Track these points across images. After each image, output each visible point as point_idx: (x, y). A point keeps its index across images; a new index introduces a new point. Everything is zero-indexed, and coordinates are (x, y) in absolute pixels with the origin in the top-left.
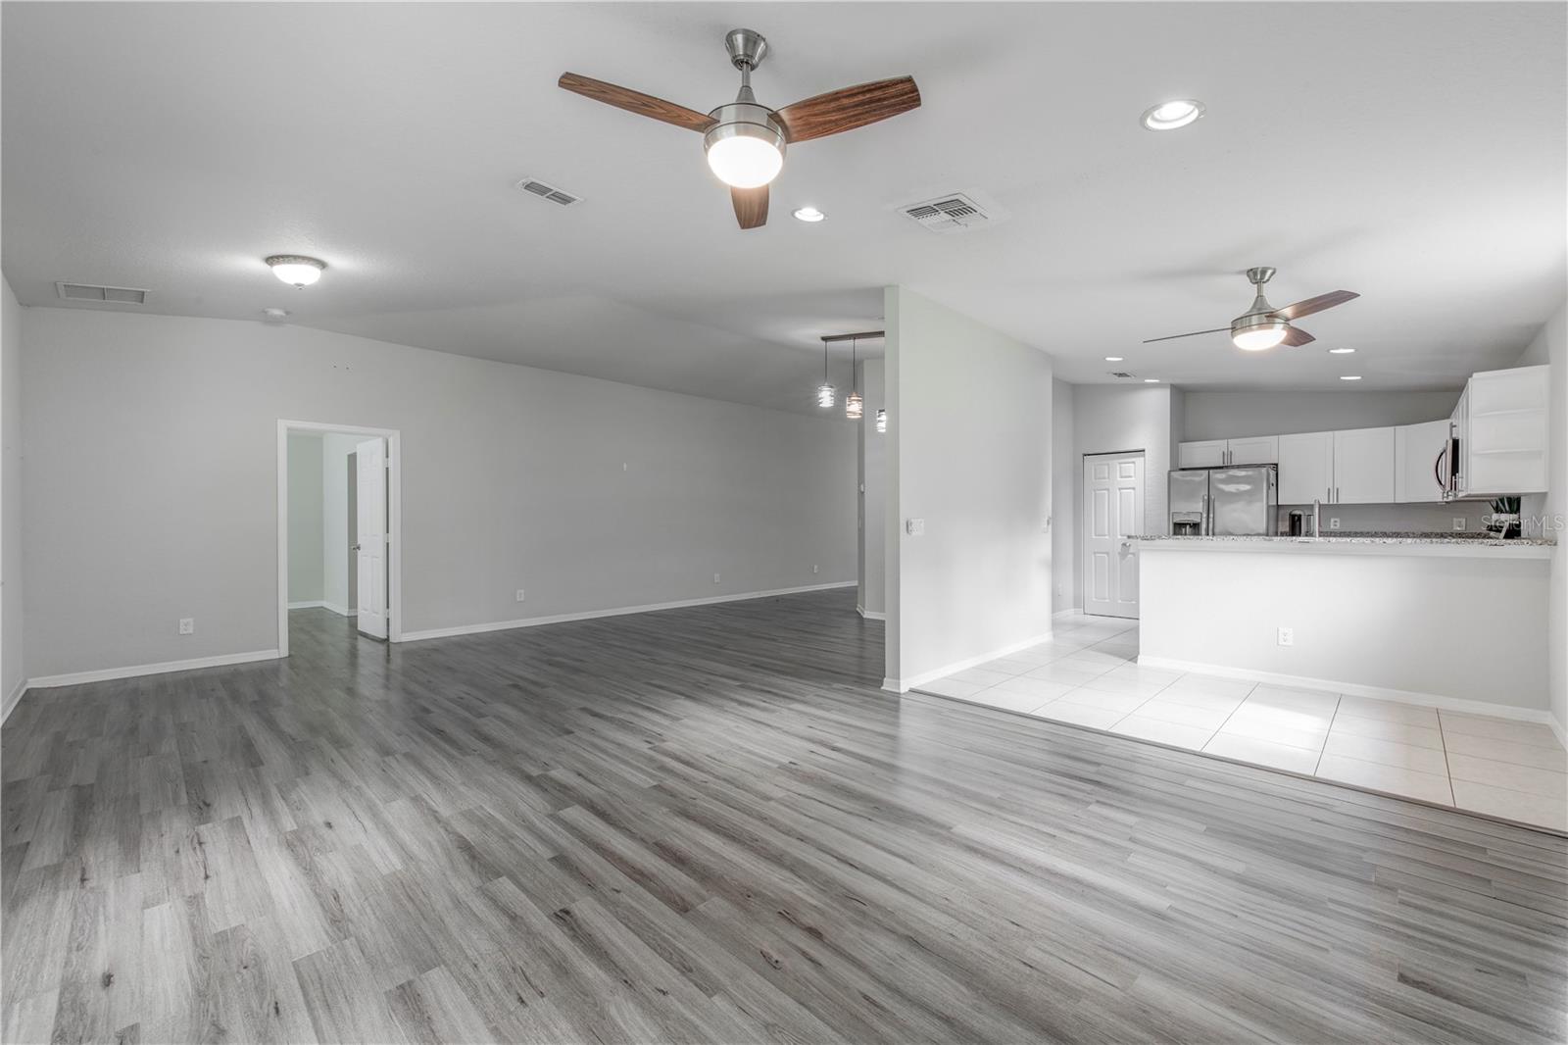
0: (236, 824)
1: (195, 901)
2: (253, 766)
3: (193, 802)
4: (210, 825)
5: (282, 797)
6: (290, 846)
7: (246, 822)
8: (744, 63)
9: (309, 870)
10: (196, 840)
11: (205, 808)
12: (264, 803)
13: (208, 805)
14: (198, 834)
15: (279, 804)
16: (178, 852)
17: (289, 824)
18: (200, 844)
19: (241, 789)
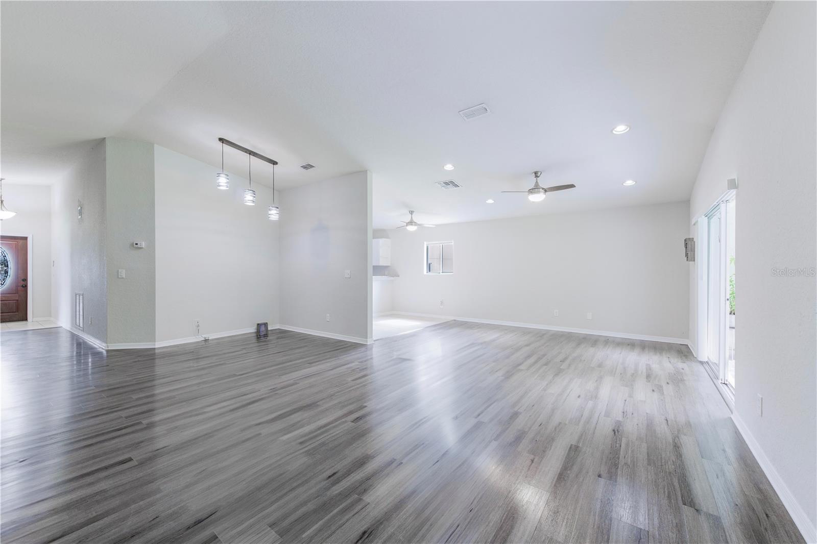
0: (607, 414)
1: (631, 396)
2: (577, 447)
3: (620, 437)
4: (617, 419)
5: (582, 417)
6: (596, 397)
7: (603, 413)
8: (537, 177)
9: (597, 389)
10: (625, 415)
11: (616, 430)
12: (591, 418)
13: (614, 430)
14: (623, 417)
15: (586, 414)
16: (632, 414)
17: (590, 404)
18: (623, 413)
19: (594, 433)
